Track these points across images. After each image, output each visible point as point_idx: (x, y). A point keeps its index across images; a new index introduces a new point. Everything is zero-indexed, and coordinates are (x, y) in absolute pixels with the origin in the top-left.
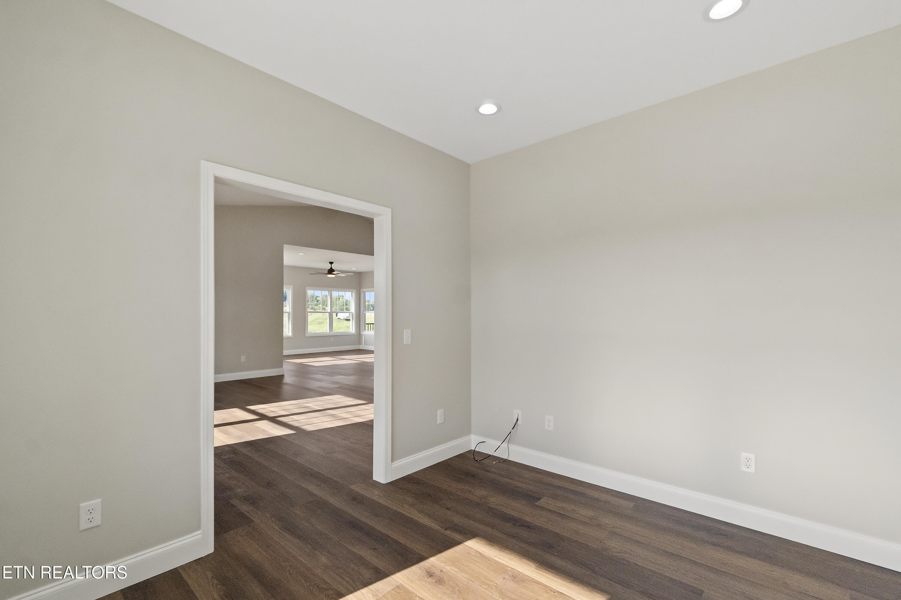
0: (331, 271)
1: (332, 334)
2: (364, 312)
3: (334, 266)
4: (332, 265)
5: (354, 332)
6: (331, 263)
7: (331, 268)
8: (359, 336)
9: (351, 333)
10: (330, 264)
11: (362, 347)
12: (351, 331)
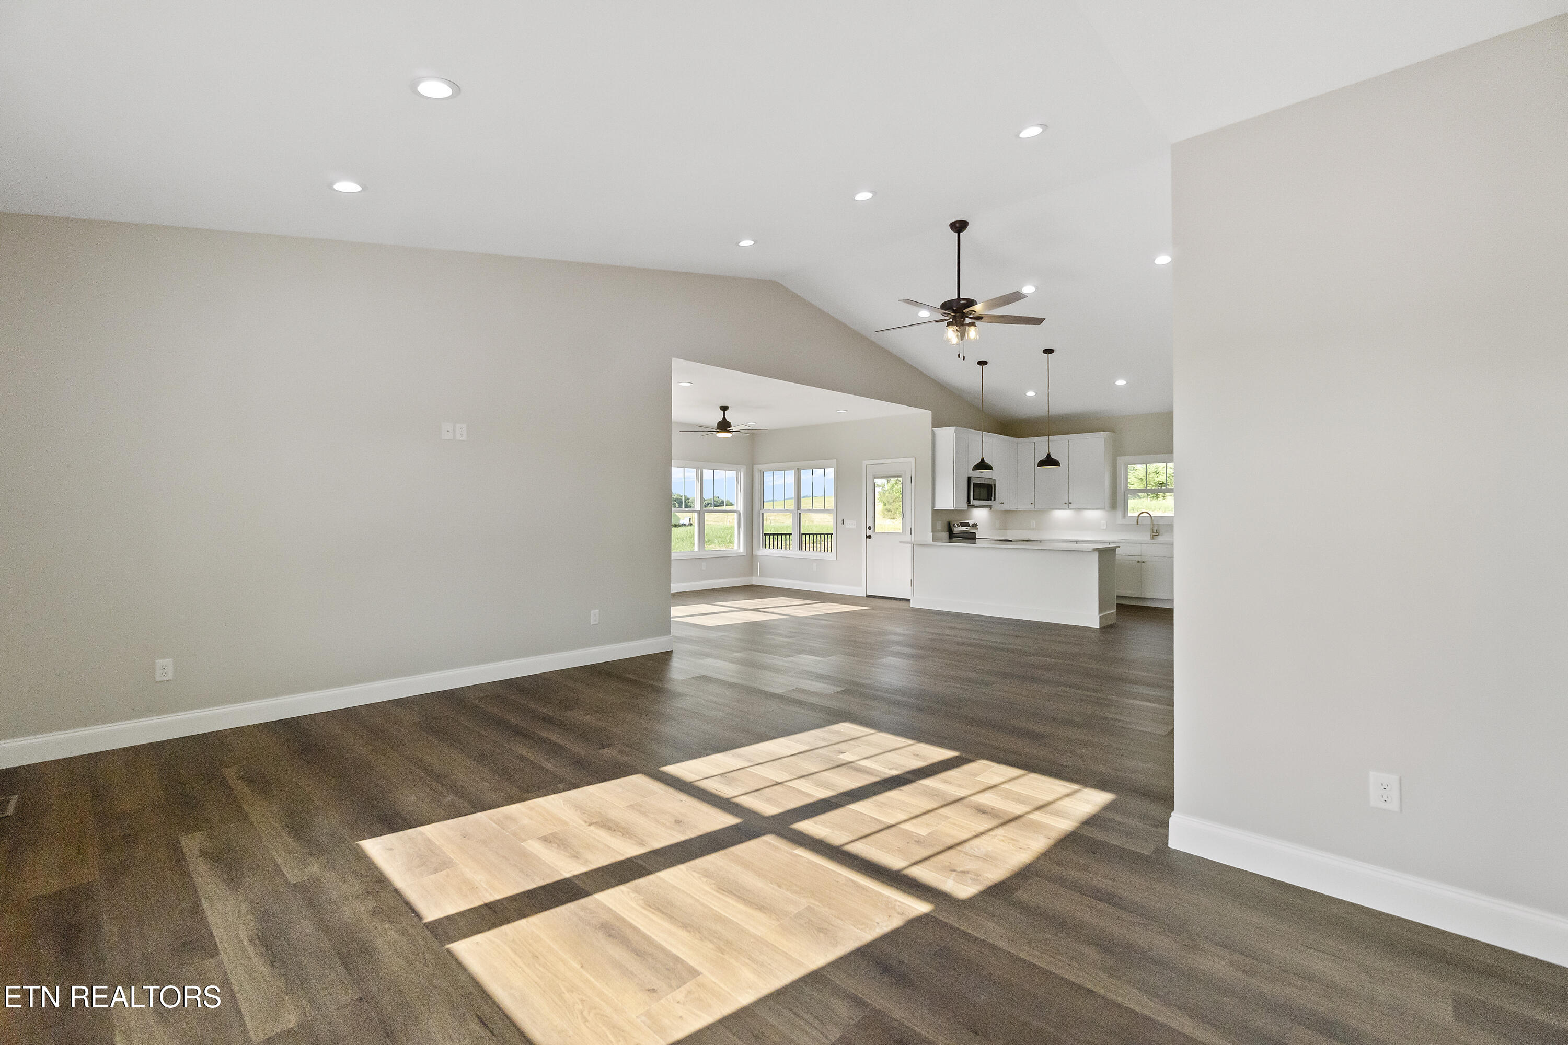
0: (724, 426)
1: (703, 554)
2: (761, 512)
3: (729, 416)
4: (726, 412)
5: (741, 550)
6: (724, 409)
7: (724, 418)
8: (751, 558)
9: (737, 553)
10: (722, 410)
11: (755, 581)
12: (736, 547)
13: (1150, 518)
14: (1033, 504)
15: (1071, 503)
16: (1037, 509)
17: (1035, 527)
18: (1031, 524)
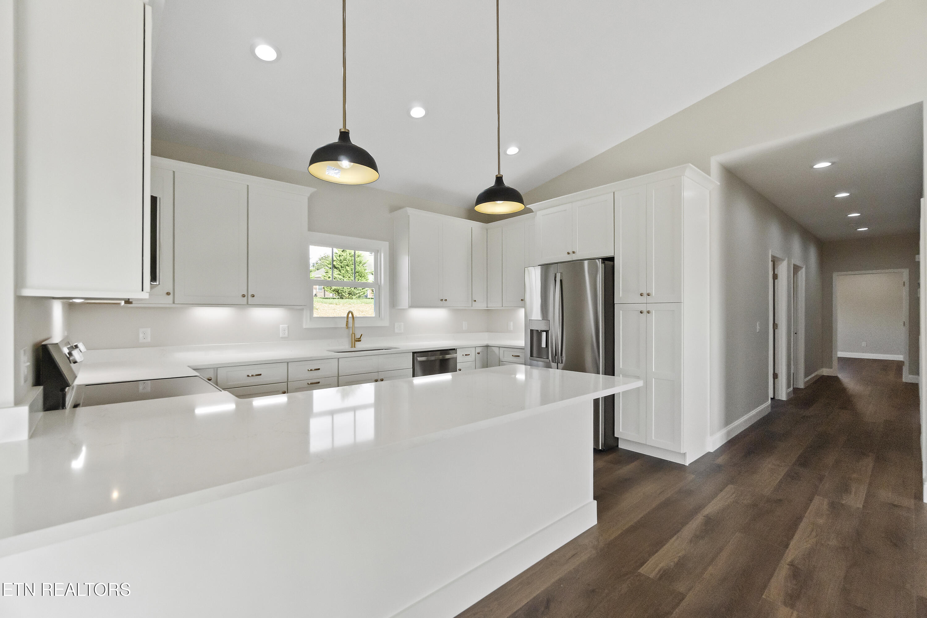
13: (352, 319)
14: (171, 296)
15: (253, 296)
16: (174, 305)
17: (149, 339)
18: (141, 335)
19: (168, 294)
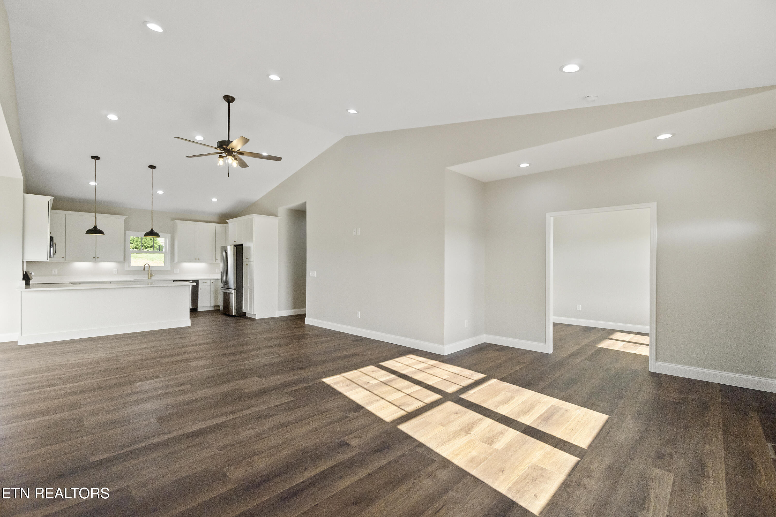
13: (149, 267)
14: (64, 258)
15: (98, 258)
16: (65, 261)
17: (56, 274)
18: (53, 272)
19: (63, 257)
